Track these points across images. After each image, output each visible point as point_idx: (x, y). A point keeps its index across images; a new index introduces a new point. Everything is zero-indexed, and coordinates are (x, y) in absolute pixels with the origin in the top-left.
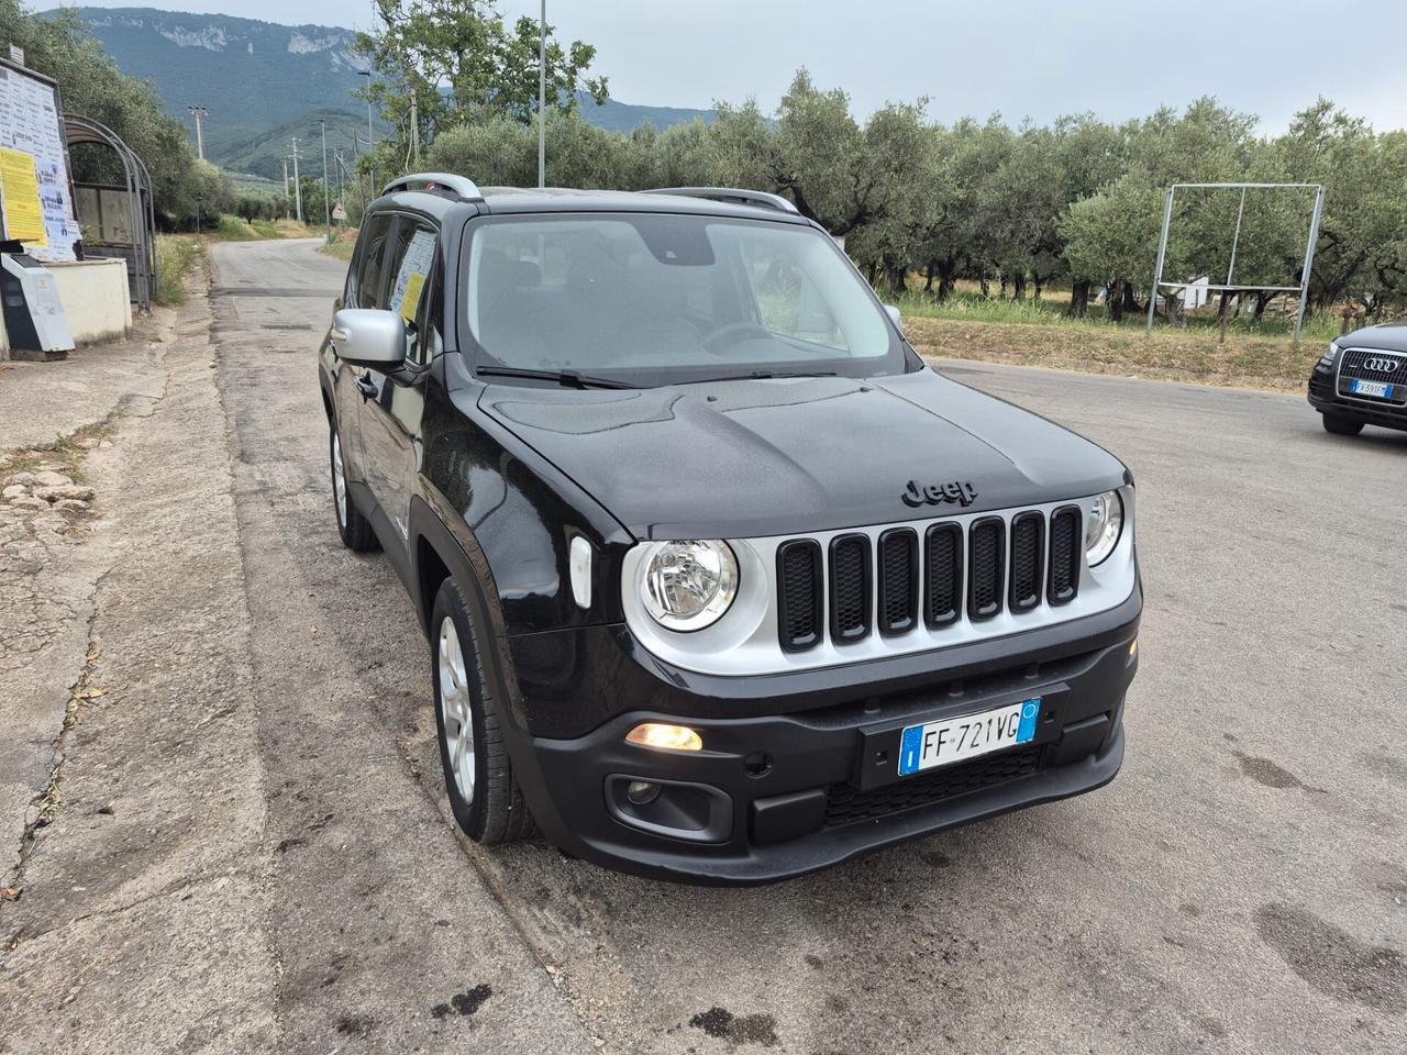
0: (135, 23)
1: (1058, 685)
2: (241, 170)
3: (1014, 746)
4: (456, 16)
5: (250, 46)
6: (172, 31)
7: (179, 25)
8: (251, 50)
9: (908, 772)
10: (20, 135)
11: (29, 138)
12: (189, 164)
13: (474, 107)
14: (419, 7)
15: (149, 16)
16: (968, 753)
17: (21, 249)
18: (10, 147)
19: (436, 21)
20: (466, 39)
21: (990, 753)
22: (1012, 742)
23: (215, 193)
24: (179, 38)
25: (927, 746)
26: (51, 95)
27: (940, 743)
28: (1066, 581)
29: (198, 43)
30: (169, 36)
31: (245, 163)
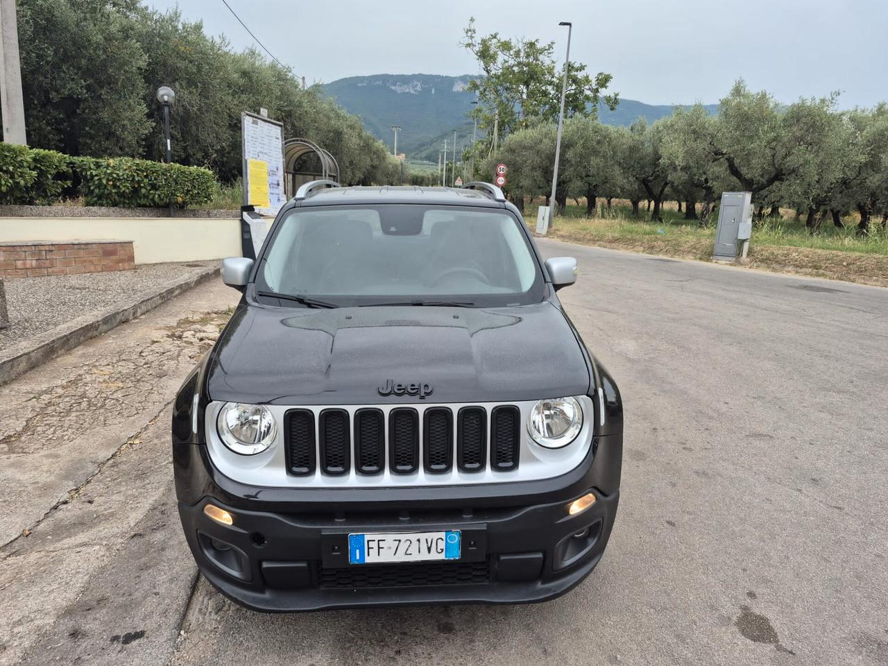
0: (378, 83)
1: (480, 525)
2: (421, 159)
3: (444, 560)
4: (528, 65)
5: (433, 90)
6: (395, 85)
7: (399, 82)
8: (433, 92)
9: (356, 562)
10: (261, 152)
11: (266, 154)
12: (384, 158)
13: (532, 118)
14: (507, 62)
15: (385, 78)
16: (401, 558)
17: (253, 210)
18: (256, 158)
19: (516, 69)
20: (532, 78)
21: (422, 561)
22: (442, 557)
23: (398, 173)
24: (398, 89)
25: (369, 548)
26: (280, 131)
27: (379, 548)
28: (508, 456)
29: (407, 90)
30: (393, 88)
31: (424, 154)
